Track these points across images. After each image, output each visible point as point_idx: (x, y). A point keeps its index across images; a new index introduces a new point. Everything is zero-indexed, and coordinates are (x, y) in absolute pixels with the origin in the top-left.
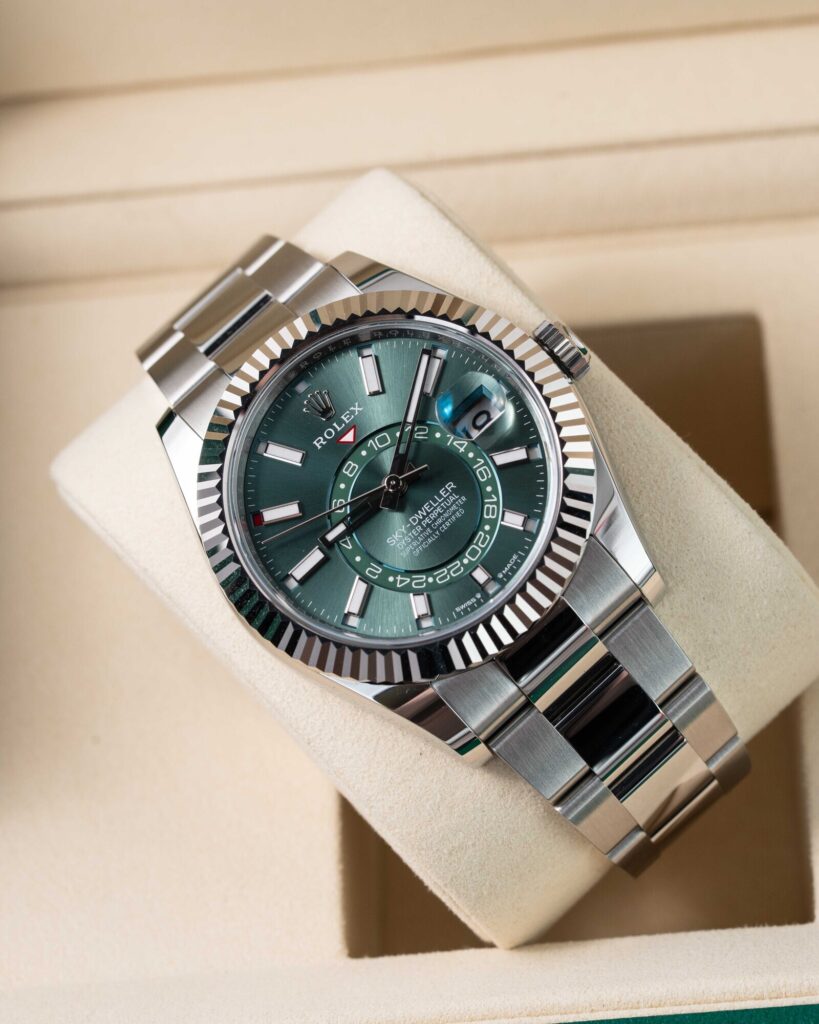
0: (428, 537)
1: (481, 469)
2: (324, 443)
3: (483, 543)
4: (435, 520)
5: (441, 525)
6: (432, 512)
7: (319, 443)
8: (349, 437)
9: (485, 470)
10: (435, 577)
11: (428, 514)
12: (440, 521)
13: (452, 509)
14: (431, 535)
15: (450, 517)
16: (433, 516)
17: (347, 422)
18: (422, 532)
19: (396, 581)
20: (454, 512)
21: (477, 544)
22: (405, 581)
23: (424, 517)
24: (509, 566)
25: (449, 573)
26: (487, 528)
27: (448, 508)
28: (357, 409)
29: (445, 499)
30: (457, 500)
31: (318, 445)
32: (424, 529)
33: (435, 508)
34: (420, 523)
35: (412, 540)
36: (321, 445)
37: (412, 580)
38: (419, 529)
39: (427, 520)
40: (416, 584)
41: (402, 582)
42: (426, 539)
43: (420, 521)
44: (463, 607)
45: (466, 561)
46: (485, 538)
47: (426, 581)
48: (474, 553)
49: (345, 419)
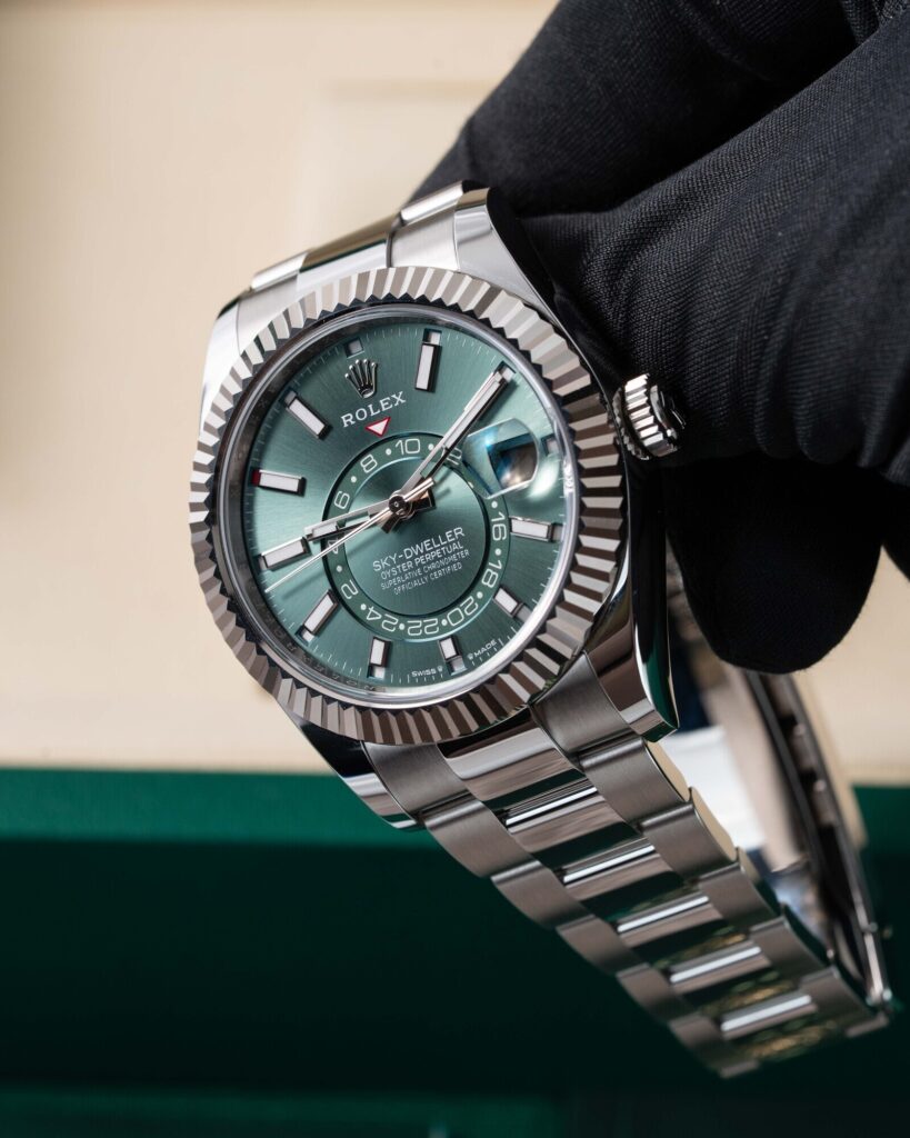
0: (415, 578)
1: (499, 525)
2: (353, 423)
3: (469, 610)
4: (429, 563)
5: (432, 571)
6: (429, 552)
7: (347, 420)
8: (379, 428)
9: (502, 528)
10: (407, 626)
11: (425, 552)
12: (433, 566)
13: (450, 559)
14: (419, 577)
15: (446, 566)
16: (429, 557)
17: (384, 409)
18: (411, 570)
19: (367, 610)
20: (451, 563)
21: (462, 609)
22: (376, 616)
23: (420, 554)
24: (484, 650)
25: (422, 628)
26: (480, 595)
27: (448, 555)
28: (399, 399)
29: (448, 545)
30: (460, 550)
31: (345, 421)
32: (415, 568)
33: (435, 549)
34: (412, 559)
35: (399, 575)
36: (348, 423)
37: (384, 618)
38: (410, 565)
39: (421, 559)
40: (386, 625)
41: (373, 615)
42: (411, 580)
43: (415, 556)
44: (420, 674)
45: (444, 622)
46: (473, 606)
47: (397, 626)
48: (456, 617)
49: (383, 405)
